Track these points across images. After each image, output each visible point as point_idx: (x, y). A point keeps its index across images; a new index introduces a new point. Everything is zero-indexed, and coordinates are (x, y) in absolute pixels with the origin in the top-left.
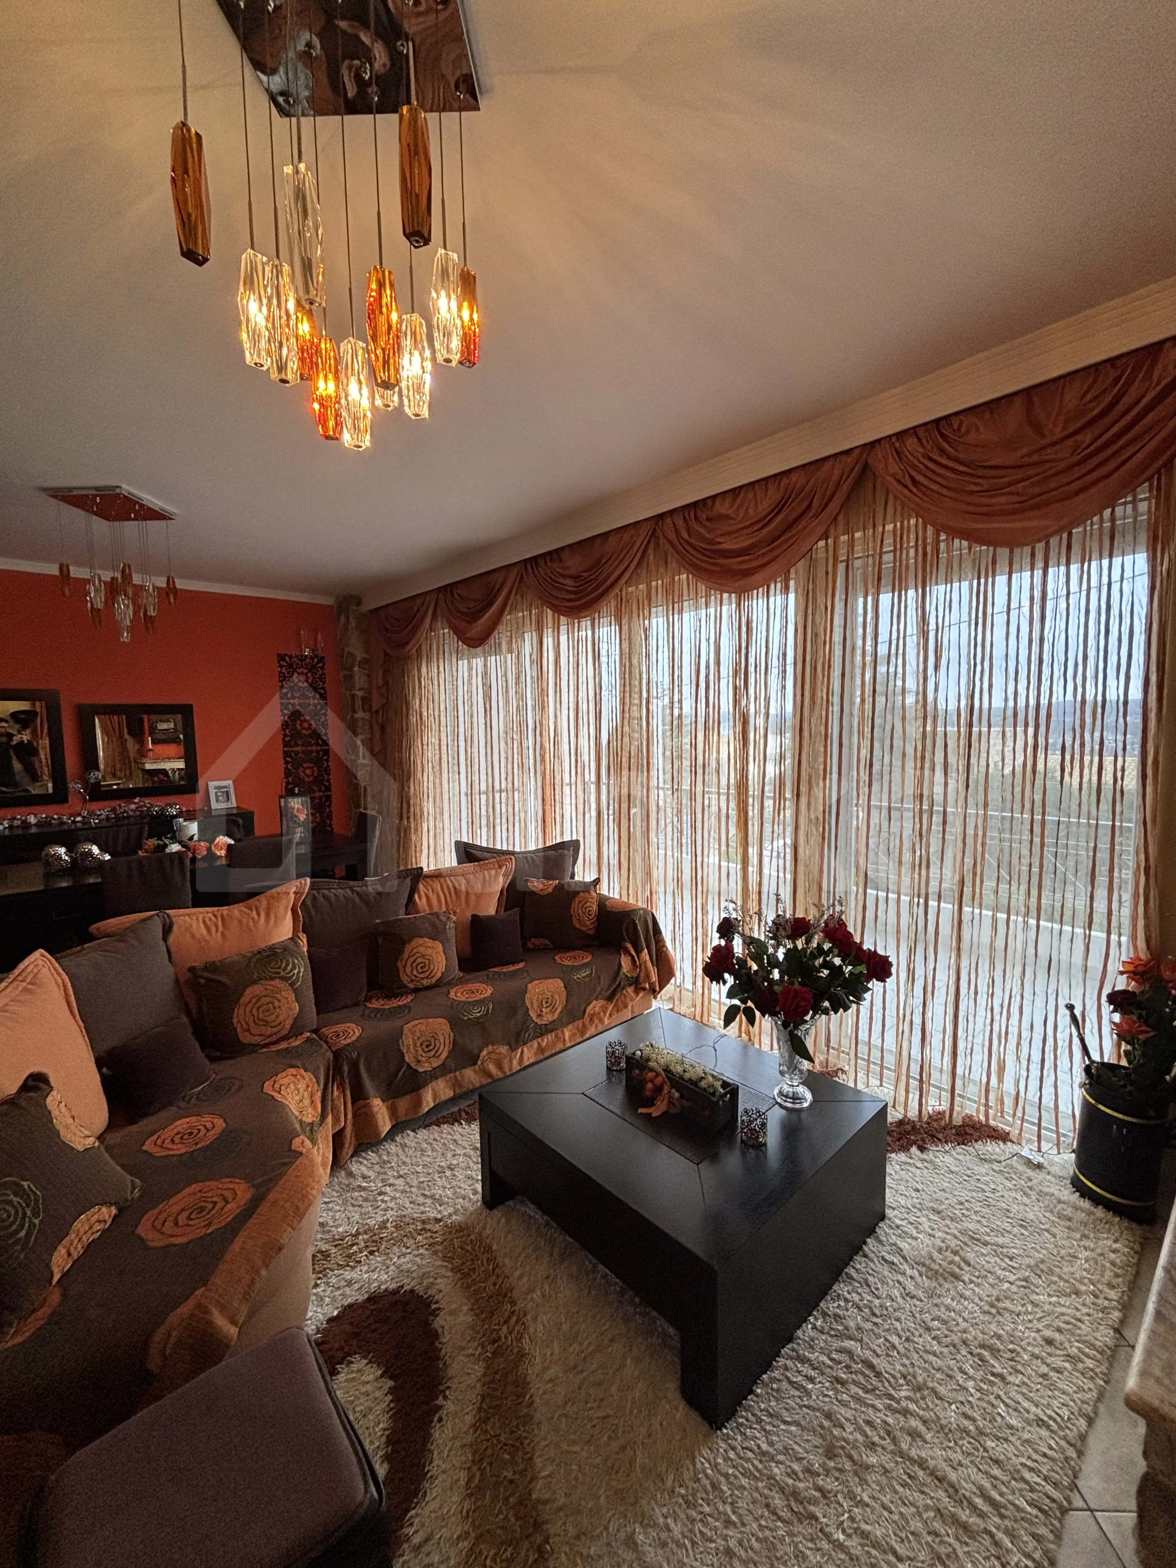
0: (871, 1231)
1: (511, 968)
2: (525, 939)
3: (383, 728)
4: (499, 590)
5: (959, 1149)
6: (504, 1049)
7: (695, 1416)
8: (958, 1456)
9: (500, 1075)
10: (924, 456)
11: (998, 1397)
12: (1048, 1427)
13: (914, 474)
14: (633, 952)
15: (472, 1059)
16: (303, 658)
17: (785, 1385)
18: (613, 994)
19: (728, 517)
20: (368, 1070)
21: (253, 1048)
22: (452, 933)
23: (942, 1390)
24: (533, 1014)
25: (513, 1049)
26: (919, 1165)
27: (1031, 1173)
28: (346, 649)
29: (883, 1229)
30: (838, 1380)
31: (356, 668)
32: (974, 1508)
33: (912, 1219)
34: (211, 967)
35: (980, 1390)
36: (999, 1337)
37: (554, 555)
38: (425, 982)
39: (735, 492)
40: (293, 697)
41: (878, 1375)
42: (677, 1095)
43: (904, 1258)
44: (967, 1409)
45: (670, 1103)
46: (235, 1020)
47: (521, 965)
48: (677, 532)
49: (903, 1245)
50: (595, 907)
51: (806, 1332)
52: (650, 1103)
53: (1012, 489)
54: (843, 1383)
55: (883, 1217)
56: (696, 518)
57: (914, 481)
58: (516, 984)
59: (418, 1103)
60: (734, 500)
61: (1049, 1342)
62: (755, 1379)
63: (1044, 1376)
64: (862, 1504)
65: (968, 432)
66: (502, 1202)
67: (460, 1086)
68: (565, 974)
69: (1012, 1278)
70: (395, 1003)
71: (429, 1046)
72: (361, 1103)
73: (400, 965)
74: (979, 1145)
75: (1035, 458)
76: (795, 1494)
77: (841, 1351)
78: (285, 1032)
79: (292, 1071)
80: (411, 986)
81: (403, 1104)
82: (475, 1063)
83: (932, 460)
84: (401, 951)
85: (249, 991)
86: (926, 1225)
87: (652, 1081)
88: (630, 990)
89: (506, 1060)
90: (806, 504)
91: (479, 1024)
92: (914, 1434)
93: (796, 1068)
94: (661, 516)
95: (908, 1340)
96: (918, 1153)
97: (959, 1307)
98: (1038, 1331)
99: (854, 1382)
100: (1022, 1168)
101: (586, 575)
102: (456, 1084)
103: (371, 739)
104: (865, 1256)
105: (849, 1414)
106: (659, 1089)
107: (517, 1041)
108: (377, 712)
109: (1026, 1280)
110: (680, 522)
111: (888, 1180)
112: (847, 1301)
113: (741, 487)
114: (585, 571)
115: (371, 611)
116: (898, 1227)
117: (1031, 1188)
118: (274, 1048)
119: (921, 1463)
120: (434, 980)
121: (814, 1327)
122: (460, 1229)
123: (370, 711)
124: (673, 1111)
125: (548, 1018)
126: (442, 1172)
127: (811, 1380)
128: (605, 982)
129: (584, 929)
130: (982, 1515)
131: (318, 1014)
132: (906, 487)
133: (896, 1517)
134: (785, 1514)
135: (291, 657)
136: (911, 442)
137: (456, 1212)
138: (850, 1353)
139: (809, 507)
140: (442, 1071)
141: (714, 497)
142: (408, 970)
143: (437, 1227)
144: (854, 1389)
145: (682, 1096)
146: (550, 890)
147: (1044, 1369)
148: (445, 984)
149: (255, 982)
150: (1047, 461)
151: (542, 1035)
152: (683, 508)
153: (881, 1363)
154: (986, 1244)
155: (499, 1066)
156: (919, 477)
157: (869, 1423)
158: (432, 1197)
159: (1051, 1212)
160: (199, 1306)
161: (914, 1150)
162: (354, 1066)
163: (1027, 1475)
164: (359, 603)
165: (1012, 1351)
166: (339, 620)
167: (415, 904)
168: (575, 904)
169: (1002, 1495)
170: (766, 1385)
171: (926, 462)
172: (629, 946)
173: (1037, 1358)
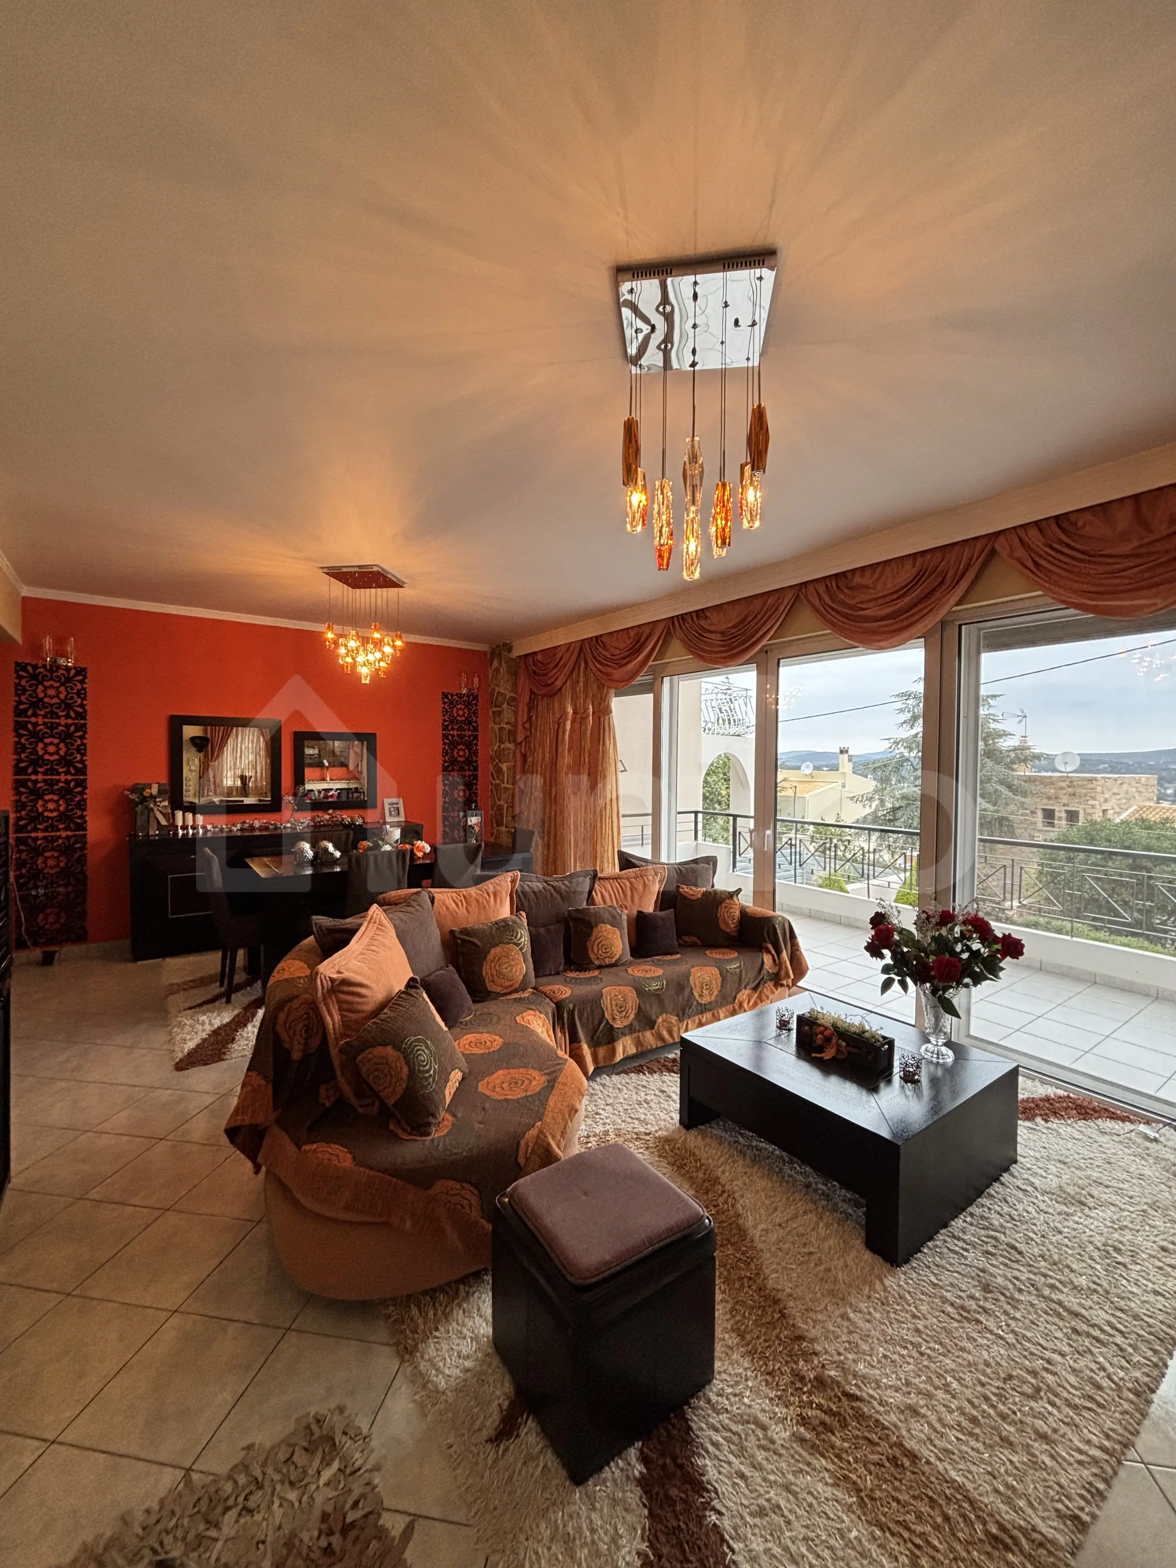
0: (1007, 1170)
1: (669, 957)
2: (679, 936)
3: (524, 757)
4: (645, 642)
5: (1081, 1123)
6: (674, 1019)
7: (879, 1260)
8: (1089, 1303)
9: (671, 1041)
10: (1044, 545)
11: (1121, 1275)
12: (1163, 1296)
13: (1037, 559)
14: (773, 952)
15: (651, 1024)
16: (460, 696)
17: (945, 1251)
18: (758, 985)
19: (867, 587)
20: (580, 1019)
21: (498, 995)
22: (625, 924)
23: (1074, 1267)
24: (696, 995)
25: (681, 1020)
26: (1045, 1131)
27: (1148, 1144)
28: (497, 689)
29: (1014, 1168)
30: (988, 1252)
31: (505, 706)
32: (1103, 1331)
33: (1041, 1165)
34: (464, 931)
35: (1106, 1270)
36: (1121, 1242)
37: (700, 613)
38: (607, 961)
39: (873, 567)
40: (453, 729)
41: (1020, 1253)
42: (844, 1044)
43: (1036, 1188)
44: (1095, 1279)
45: (838, 1051)
46: (484, 973)
47: (678, 956)
48: (821, 599)
49: (1036, 1181)
50: (738, 913)
51: (958, 1223)
52: (821, 1050)
53: (1126, 573)
54: (993, 1255)
55: (1015, 1162)
56: (838, 587)
57: (1036, 564)
58: (681, 968)
59: (613, 1052)
60: (872, 575)
61: (1164, 1249)
62: (923, 1244)
63: (1160, 1268)
64: (1014, 1318)
65: (1084, 526)
66: (696, 1126)
67: (642, 1045)
68: (718, 964)
69: (1131, 1209)
70: (587, 975)
71: (621, 1008)
72: (576, 1045)
73: (589, 944)
74: (1099, 1122)
75: (1143, 550)
76: (963, 1308)
77: (988, 1237)
78: (517, 986)
79: (531, 1012)
80: (597, 963)
81: (602, 1052)
82: (653, 1028)
83: (1051, 547)
84: (589, 935)
85: (493, 951)
86: (1053, 1170)
87: (822, 1033)
88: (771, 984)
89: (675, 1029)
90: (940, 579)
91: (657, 996)
92: (1052, 1287)
93: (941, 1030)
94: (805, 584)
95: (1043, 1236)
96: (1043, 1122)
97: (1086, 1223)
98: (1154, 1242)
99: (1001, 1255)
100: (1139, 1140)
101: (734, 631)
102: (638, 1043)
103: (514, 766)
104: (1003, 1184)
105: (1001, 1272)
106: (828, 1040)
107: (683, 1014)
108: (520, 743)
109: (1144, 1211)
110: (822, 589)
111: (1019, 1139)
112: (989, 1209)
113: (878, 564)
114: (733, 627)
115: (520, 657)
116: (1029, 1169)
117: (1148, 1155)
118: (509, 997)
119: (1060, 1303)
120: (614, 960)
121: (965, 1221)
122: (667, 1140)
123: (514, 741)
124: (841, 1057)
125: (705, 1000)
126: (640, 1104)
127: (966, 1250)
128: (751, 975)
129: (728, 930)
130: (1110, 1335)
131: (536, 977)
132: (1028, 568)
133: (1042, 1329)
134: (956, 1316)
135: (452, 695)
136: (1033, 532)
137: (660, 1129)
138: (995, 1238)
139: (942, 582)
140: (630, 1029)
141: (854, 571)
142: (595, 950)
143: (648, 1138)
144: (1001, 1259)
145: (848, 1045)
146: (699, 896)
147: (1161, 1264)
148: (622, 964)
149: (497, 945)
150: (1153, 553)
151: (702, 1013)
152: (824, 578)
153: (1021, 1247)
154: (1107, 1187)
155: (670, 1033)
156: (1040, 561)
157: (1017, 1278)
158: (638, 1119)
159: (1167, 1171)
160: (541, 1132)
161: (1039, 1120)
162: (571, 1013)
163: (1146, 1318)
164: (510, 650)
165: (1131, 1251)
166: (491, 664)
167: (593, 899)
168: (722, 910)
169: (1126, 1327)
170: (930, 1249)
171: (1048, 550)
172: (770, 946)
173: (1154, 1257)
